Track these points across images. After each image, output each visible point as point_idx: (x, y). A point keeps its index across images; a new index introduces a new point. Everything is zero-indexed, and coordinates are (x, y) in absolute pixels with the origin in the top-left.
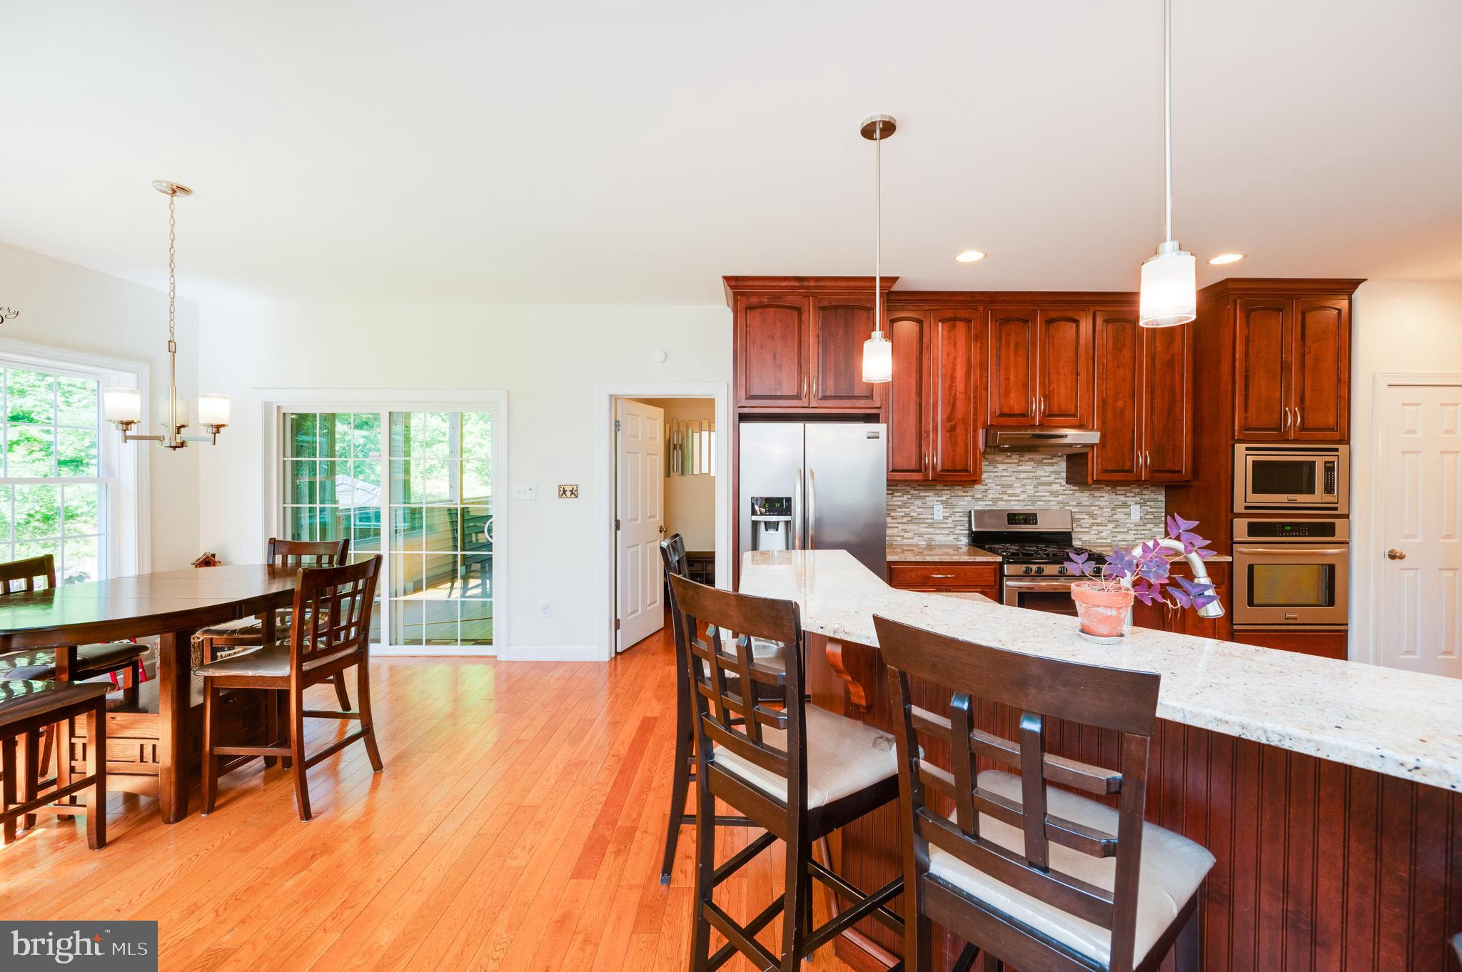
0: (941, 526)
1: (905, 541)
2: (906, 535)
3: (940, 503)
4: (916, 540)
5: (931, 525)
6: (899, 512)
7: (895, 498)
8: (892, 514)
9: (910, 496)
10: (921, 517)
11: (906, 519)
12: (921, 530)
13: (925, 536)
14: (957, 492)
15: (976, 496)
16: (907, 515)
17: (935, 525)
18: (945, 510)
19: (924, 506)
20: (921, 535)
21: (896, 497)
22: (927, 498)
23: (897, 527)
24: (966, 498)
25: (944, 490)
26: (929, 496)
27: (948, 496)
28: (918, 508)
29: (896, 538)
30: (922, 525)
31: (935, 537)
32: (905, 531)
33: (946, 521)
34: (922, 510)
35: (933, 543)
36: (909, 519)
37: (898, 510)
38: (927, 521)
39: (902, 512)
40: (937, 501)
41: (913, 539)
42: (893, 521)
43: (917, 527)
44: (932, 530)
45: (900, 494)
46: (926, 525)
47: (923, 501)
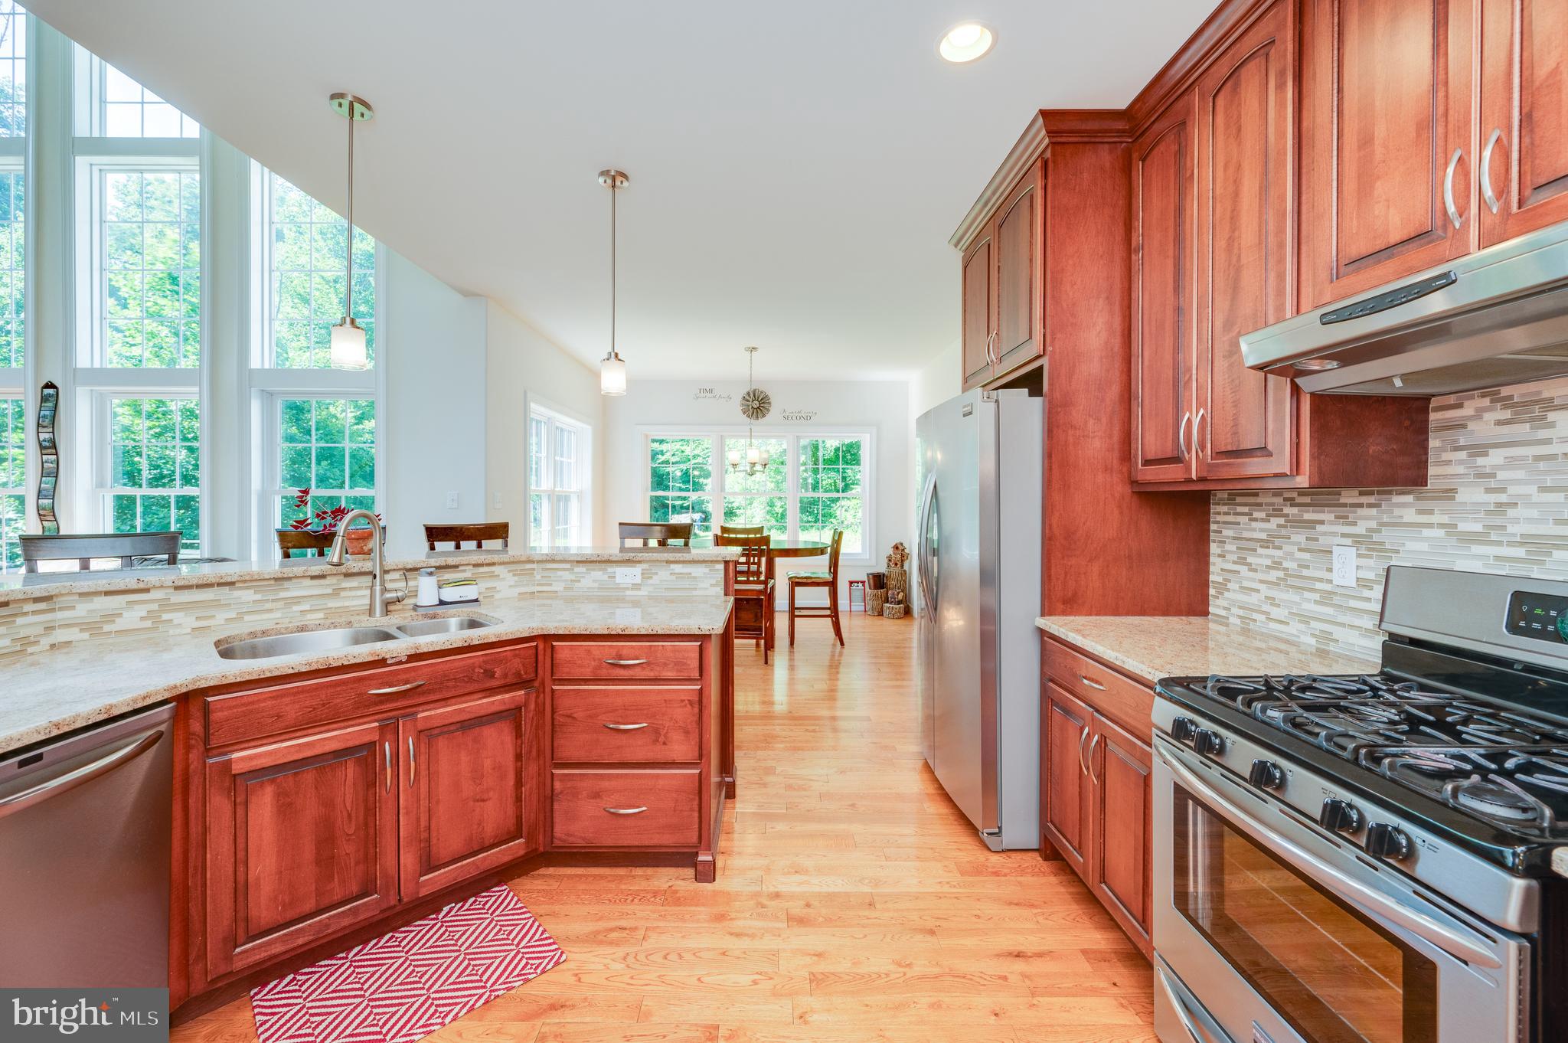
0: (1353, 603)
1: (1273, 625)
2: (1276, 612)
3: (1349, 541)
4: (1294, 628)
5: (1326, 598)
6: (1261, 556)
7: (1254, 524)
8: (1250, 560)
9: (1281, 521)
10: (1305, 572)
11: (1273, 575)
12: (1306, 606)
13: (1313, 624)
14: (1397, 512)
15: (1463, 527)
16: (1276, 565)
17: (1336, 600)
18: (1363, 562)
19: (1312, 545)
20: (1305, 619)
21: (1256, 520)
22: (1320, 528)
23: (1258, 591)
24: (1426, 532)
25: (1361, 505)
26: (1322, 522)
27: (1373, 524)
28: (1300, 550)
29: (1255, 616)
30: (1307, 594)
31: (1338, 633)
32: (1271, 600)
33: (1366, 593)
34: (1307, 556)
35: (1332, 647)
36: (1281, 574)
37: (1260, 551)
38: (1319, 585)
39: (1267, 556)
40: (1344, 535)
41: (1287, 623)
42: (1251, 574)
43: (1296, 598)
44: (1329, 611)
45: (1263, 515)
46: (1317, 597)
47: (1311, 533)
